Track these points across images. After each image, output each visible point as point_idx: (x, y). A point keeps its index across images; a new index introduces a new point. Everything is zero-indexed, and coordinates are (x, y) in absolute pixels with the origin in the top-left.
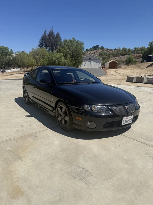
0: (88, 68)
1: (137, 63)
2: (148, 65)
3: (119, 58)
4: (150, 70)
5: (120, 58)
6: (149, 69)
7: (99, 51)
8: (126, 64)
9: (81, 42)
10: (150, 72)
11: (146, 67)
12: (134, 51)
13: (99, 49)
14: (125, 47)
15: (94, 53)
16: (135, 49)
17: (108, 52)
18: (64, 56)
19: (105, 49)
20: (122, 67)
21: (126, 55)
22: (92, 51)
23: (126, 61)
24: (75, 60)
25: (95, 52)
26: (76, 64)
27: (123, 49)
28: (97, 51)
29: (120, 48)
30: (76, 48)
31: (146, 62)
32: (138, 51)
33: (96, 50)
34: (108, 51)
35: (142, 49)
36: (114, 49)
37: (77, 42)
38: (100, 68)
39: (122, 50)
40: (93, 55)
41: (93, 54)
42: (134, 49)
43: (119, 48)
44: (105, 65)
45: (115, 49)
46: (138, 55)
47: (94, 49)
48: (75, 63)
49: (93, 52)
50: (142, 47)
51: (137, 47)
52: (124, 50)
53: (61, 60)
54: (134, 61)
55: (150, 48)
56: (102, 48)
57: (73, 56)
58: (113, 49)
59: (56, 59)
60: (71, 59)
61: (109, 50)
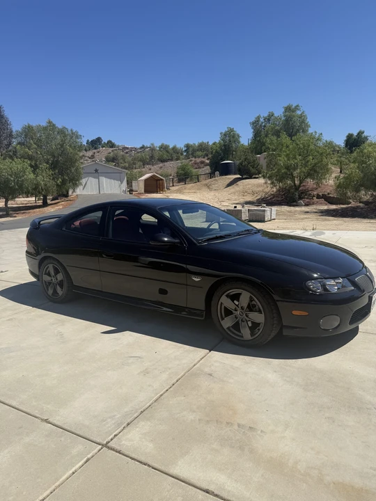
0: (95, 192)
1: (201, 178)
2: (228, 181)
3: (158, 169)
4: (234, 193)
5: (161, 167)
6: (231, 189)
7: (104, 152)
8: (179, 182)
9: (72, 130)
10: (236, 197)
11: (225, 185)
12: (185, 151)
13: (103, 147)
14: (166, 143)
15: (93, 157)
16: (188, 146)
17: (127, 153)
18: (31, 166)
19: (118, 146)
20: (172, 188)
21: (172, 160)
22: (86, 150)
23: (178, 175)
24: (62, 175)
25: (94, 153)
26: (65, 184)
27: (161, 147)
28: (98, 152)
29: (155, 145)
30: (62, 146)
31: (221, 174)
32: (194, 151)
33: (95, 149)
34: (127, 151)
35: (203, 148)
36: (141, 148)
37: (62, 132)
38: (125, 192)
39: (160, 150)
40: (91, 160)
41: (90, 158)
42: (185, 147)
43: (152, 144)
44: (133, 184)
45: (143, 147)
46: (198, 160)
47: (91, 147)
48: (64, 182)
49: (89, 154)
50: (200, 141)
51: (191, 143)
52: (164, 148)
53: (25, 176)
54: (194, 174)
55: (225, 145)
56: (111, 144)
57: (54, 166)
58: (138, 146)
59: (11, 176)
60: (51, 172)
61: (128, 148)
